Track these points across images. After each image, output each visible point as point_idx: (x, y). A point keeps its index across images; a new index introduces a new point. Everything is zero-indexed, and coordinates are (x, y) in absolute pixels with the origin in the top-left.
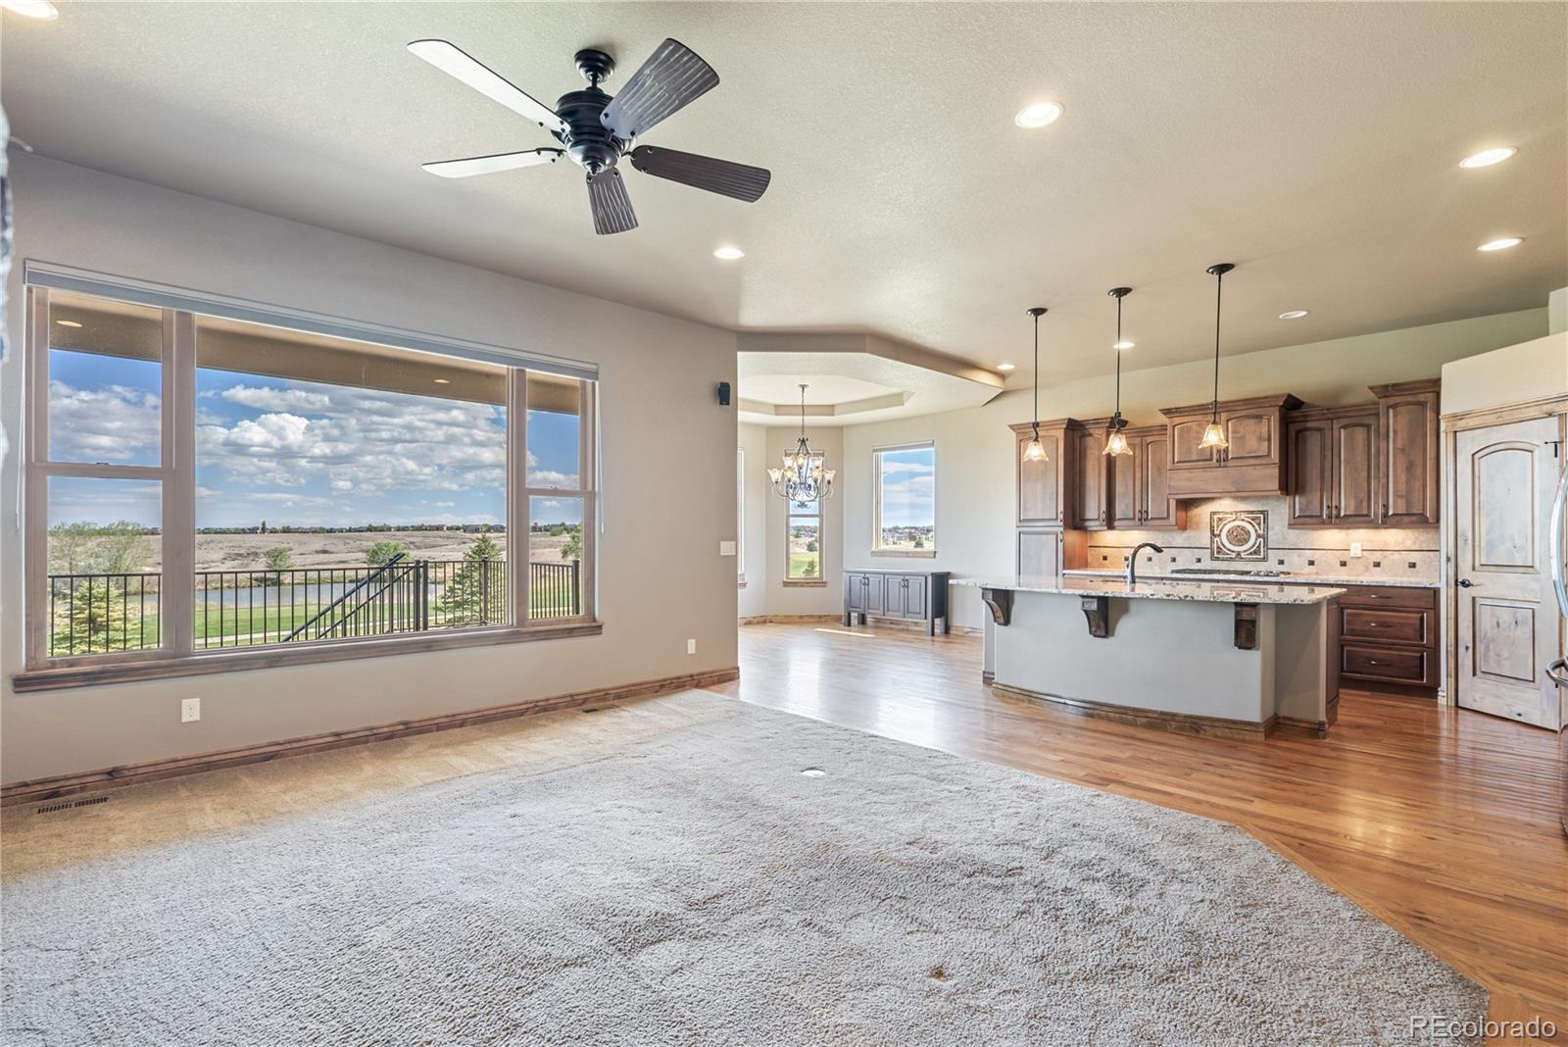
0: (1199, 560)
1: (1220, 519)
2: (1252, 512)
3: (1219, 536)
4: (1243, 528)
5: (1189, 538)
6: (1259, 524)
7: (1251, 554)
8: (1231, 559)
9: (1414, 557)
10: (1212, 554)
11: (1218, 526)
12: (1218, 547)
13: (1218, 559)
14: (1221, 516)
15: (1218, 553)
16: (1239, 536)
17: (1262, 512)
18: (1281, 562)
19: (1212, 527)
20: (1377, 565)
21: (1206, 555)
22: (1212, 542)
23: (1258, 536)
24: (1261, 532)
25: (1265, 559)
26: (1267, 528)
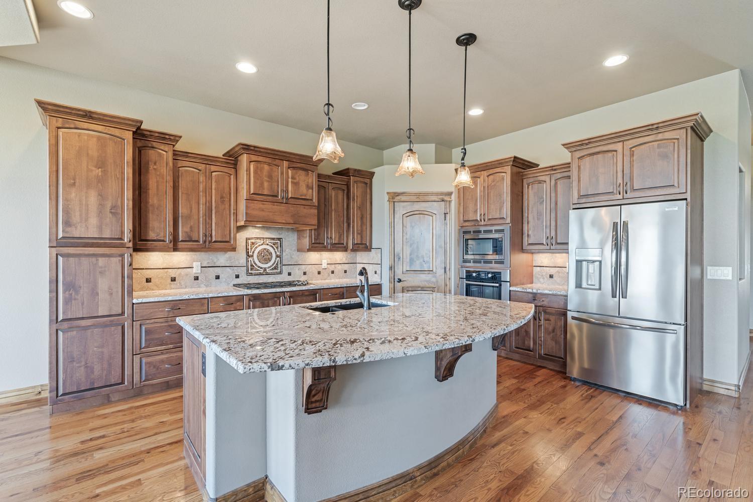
0: (237, 277)
1: (253, 243)
2: (273, 239)
3: (252, 256)
4: (268, 251)
5: (230, 258)
6: (277, 248)
7: (273, 269)
8: (261, 274)
9: (346, 267)
10: (248, 270)
11: (251, 249)
12: (252, 265)
13: (251, 274)
14: (253, 241)
15: (251, 269)
16: (265, 257)
17: (279, 239)
18: (289, 274)
19: (247, 249)
20: (333, 272)
21: (242, 272)
22: (247, 261)
23: (277, 256)
24: (278, 253)
25: (280, 273)
26: (282, 251)
